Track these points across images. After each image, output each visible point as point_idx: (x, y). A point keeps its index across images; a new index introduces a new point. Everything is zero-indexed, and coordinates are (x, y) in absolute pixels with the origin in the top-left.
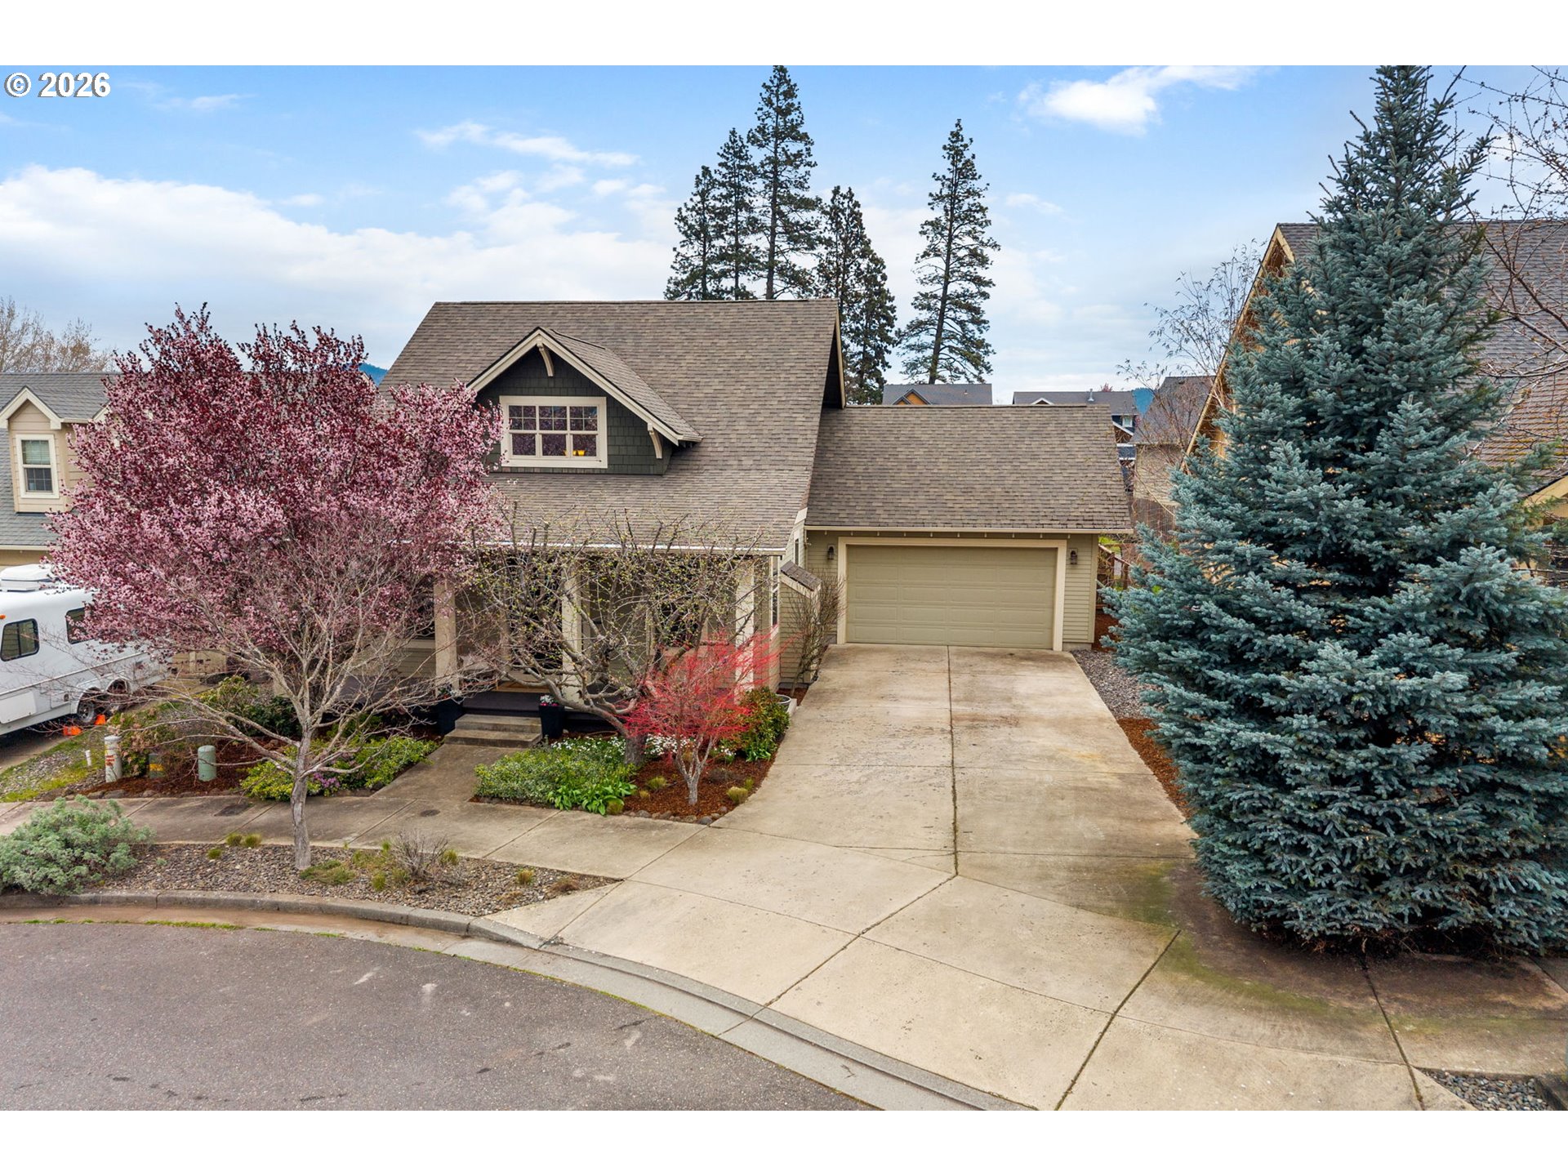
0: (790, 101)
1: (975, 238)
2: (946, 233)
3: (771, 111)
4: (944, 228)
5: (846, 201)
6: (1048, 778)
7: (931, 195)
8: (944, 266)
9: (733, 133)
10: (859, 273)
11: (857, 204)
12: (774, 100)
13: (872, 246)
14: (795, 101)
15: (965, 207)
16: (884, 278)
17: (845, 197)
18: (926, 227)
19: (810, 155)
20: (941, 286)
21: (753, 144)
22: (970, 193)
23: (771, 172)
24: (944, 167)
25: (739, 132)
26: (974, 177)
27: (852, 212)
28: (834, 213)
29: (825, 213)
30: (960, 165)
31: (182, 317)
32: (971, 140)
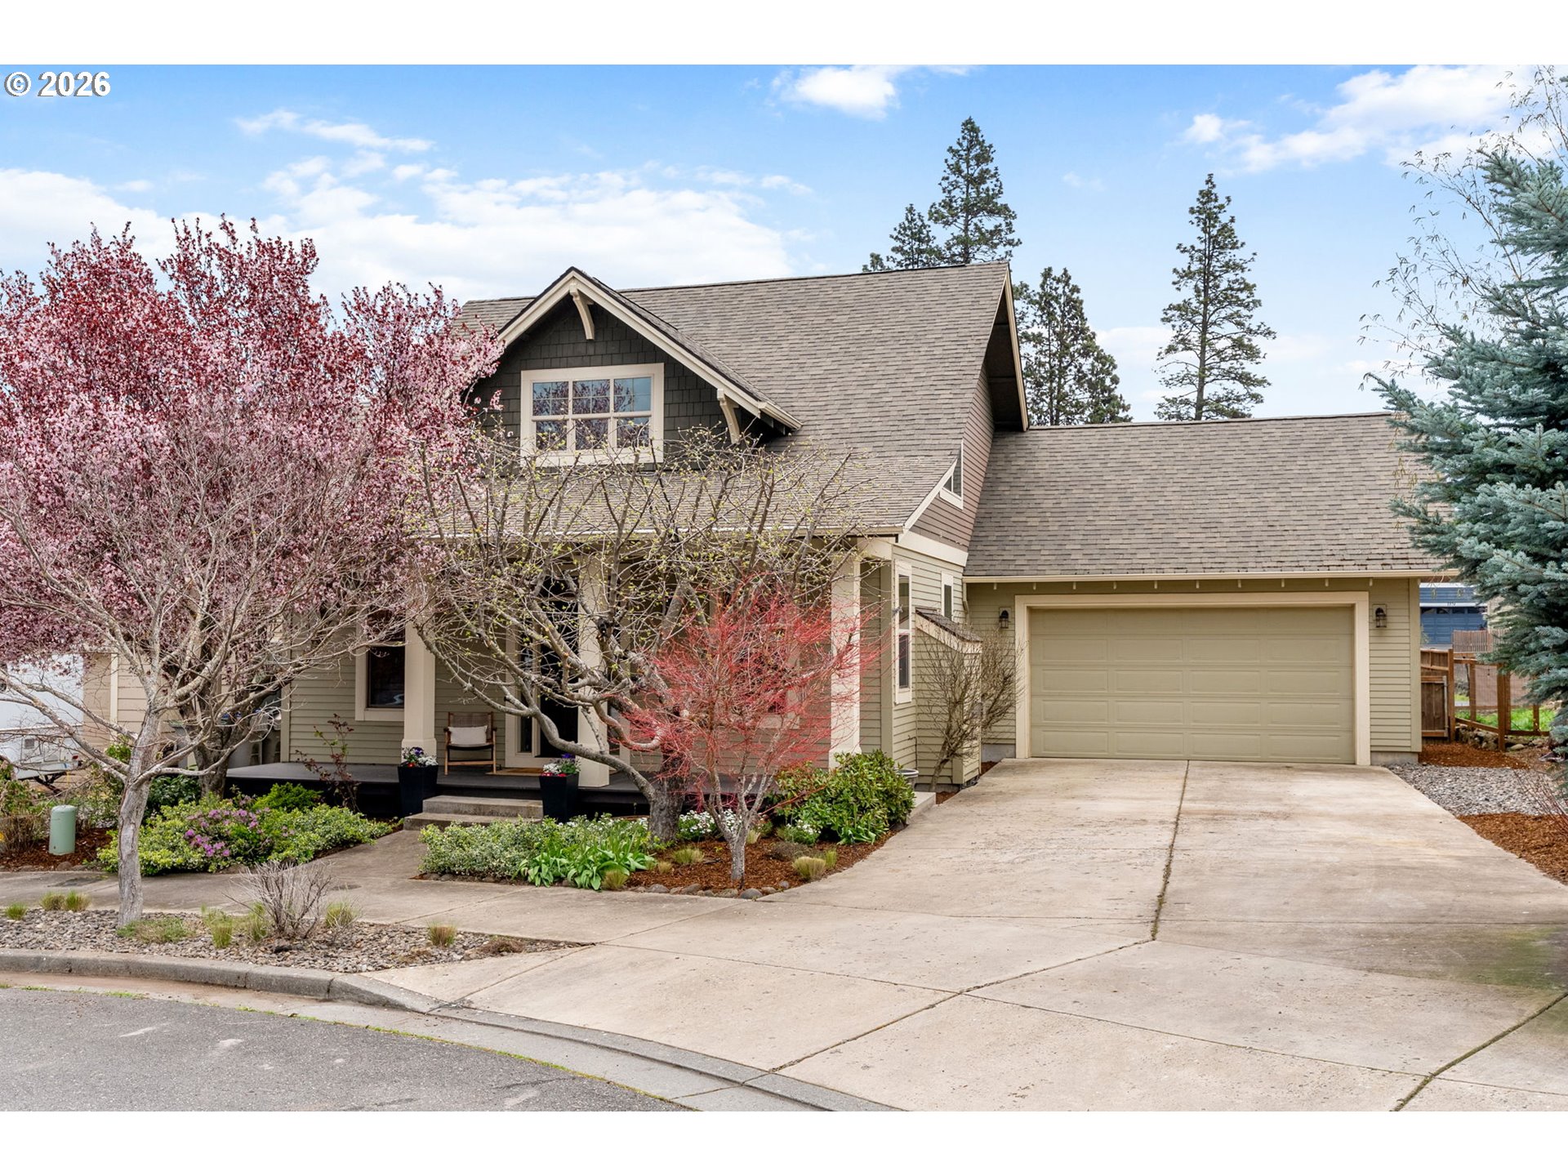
0: (984, 167)
1: (1239, 324)
2: (1199, 319)
3: (961, 180)
4: (1194, 313)
5: (1061, 285)
6: (1330, 858)
7: (1175, 271)
8: (1197, 362)
9: (910, 210)
10: (1080, 379)
11: (1076, 289)
12: (964, 166)
13: (1098, 341)
14: (991, 166)
15: (1224, 285)
16: (1115, 380)
17: (1059, 281)
18: (1170, 313)
19: (1011, 231)
20: (1194, 388)
21: (936, 221)
22: (1229, 267)
23: (960, 255)
24: (1193, 235)
25: (918, 209)
26: (1234, 246)
27: (1069, 300)
28: (1045, 303)
29: (1031, 302)
30: (1214, 232)
31: (98, 241)
32: (1229, 199)
